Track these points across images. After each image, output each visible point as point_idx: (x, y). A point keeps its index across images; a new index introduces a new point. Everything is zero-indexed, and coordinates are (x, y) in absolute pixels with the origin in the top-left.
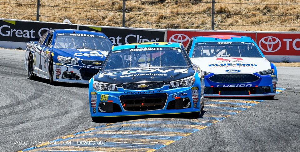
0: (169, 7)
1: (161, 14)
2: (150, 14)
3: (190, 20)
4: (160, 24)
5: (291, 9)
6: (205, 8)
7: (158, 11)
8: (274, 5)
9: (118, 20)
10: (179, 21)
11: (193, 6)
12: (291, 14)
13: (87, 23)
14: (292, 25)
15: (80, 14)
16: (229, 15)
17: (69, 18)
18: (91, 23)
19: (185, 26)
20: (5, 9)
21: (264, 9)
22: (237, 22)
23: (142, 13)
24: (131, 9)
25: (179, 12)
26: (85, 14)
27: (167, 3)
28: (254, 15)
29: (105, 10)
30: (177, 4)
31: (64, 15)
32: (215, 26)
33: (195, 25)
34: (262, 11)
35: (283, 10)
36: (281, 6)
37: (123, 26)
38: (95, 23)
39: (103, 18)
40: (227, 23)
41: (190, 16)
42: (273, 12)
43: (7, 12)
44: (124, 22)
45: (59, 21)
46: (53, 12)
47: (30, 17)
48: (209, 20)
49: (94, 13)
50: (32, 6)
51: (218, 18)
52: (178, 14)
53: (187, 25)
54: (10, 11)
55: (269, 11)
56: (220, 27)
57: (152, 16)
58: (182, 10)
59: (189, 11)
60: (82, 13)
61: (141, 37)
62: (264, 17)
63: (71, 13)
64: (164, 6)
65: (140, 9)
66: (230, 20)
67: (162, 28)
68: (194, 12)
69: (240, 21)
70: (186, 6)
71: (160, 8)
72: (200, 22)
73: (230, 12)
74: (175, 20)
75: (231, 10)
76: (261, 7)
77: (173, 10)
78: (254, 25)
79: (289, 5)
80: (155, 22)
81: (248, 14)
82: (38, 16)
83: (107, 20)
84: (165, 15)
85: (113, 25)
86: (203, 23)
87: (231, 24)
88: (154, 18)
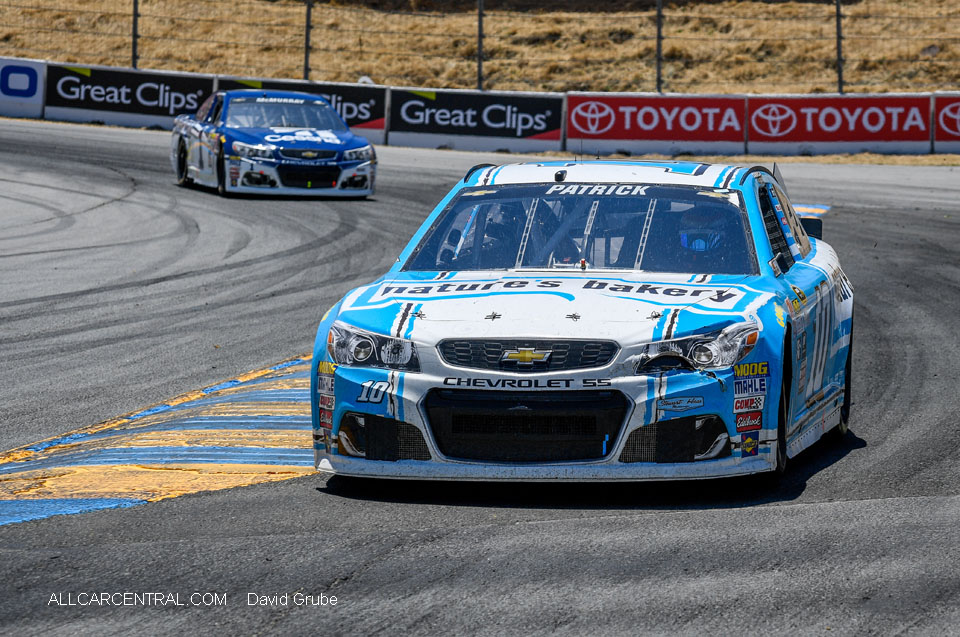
0: (568, 49)
1: (552, 64)
2: (531, 63)
3: (611, 75)
4: (550, 84)
5: (813, 49)
6: (642, 48)
7: (547, 56)
8: (780, 42)
9: (467, 77)
10: (589, 77)
11: (616, 46)
12: (813, 60)
13: (405, 82)
14: (817, 80)
15: (389, 65)
16: (689, 62)
17: (369, 74)
18: (412, 84)
19: (601, 86)
20: (238, 56)
21: (760, 49)
22: (706, 76)
23: (513, 61)
24: (492, 54)
25: (589, 59)
26: (400, 65)
27: (565, 40)
28: (740, 62)
29: (438, 55)
30: (583, 42)
31: (358, 68)
32: (663, 85)
33: (622, 84)
34: (754, 54)
35: (796, 52)
36: (793, 42)
37: (480, 87)
38: (420, 82)
39: (437, 73)
40: (687, 80)
41: (611, 65)
42: (778, 55)
43: (243, 62)
44: (481, 79)
45: (347, 81)
46: (336, 61)
47: (289, 73)
48: (650, 74)
49: (419, 62)
50: (294, 50)
51: (669, 69)
52: (587, 63)
53: (605, 85)
54: (248, 61)
55: (769, 53)
56: (673, 87)
57: (535, 67)
58: (594, 54)
59: (607, 55)
60: (393, 63)
61: (515, 109)
62: (761, 67)
63: (372, 63)
64: (559, 46)
65: (509, 54)
66: (691, 74)
67: (556, 91)
68: (618, 58)
69: (712, 75)
70: (603, 45)
71: (551, 51)
72: (630, 78)
73: (689, 57)
74: (580, 74)
75: (693, 52)
76: (754, 45)
77: (577, 55)
78: (741, 82)
79: (809, 40)
80: (542, 78)
81: (728, 60)
82: (307, 70)
83: (444, 75)
84: (562, 64)
85: (457, 86)
86: (638, 81)
87: (694, 82)
88: (539, 72)
